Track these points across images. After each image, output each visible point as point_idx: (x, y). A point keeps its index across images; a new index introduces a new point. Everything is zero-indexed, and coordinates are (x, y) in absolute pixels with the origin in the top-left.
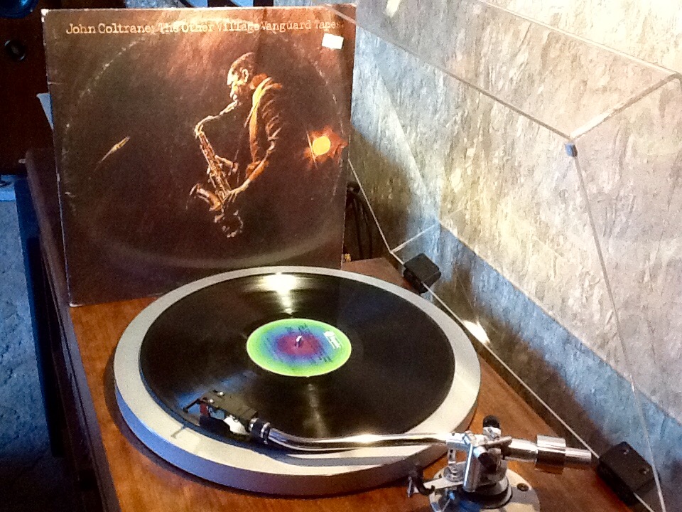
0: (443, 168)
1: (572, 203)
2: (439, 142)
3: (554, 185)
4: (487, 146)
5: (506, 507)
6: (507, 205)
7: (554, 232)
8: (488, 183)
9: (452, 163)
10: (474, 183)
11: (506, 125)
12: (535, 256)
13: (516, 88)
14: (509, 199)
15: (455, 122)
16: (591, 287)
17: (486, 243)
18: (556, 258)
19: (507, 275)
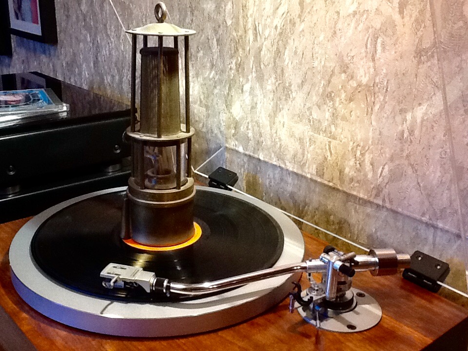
0: (224, 105)
1: (338, 99)
2: (218, 87)
3: (321, 90)
4: (260, 78)
5: (356, 309)
6: (284, 117)
7: (326, 124)
8: (265, 104)
9: (231, 99)
10: (253, 108)
11: (275, 59)
12: (312, 147)
13: (281, 31)
14: (284, 112)
15: (231, 69)
16: (362, 155)
17: (268, 149)
18: (330, 142)
19: (290, 167)
